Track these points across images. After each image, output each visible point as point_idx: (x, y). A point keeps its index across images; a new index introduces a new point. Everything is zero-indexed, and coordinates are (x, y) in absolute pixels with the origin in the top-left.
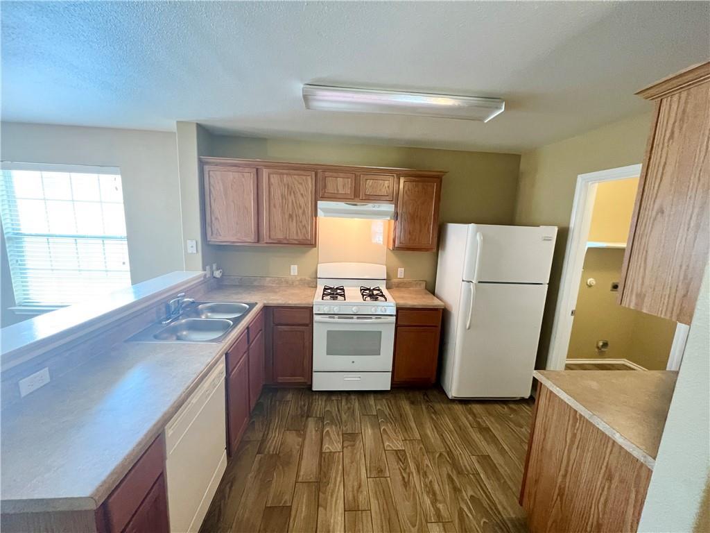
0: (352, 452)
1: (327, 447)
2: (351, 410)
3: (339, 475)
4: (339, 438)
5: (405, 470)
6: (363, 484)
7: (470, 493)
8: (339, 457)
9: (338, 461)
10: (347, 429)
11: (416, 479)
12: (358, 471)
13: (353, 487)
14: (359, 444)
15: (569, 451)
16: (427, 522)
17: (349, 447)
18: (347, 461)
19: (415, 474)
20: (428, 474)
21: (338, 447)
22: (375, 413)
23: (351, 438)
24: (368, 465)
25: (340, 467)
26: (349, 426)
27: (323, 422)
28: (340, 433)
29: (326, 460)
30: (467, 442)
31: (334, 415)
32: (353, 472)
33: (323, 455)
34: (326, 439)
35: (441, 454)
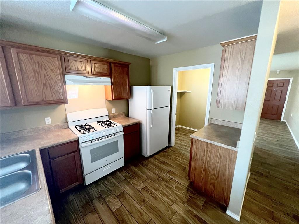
0: (127, 202)
1: (114, 208)
2: (113, 183)
3: (129, 216)
4: (117, 200)
5: (151, 193)
6: (141, 211)
7: (174, 186)
8: (123, 208)
9: (124, 211)
10: (117, 193)
11: (157, 194)
12: (135, 207)
13: (139, 216)
14: (127, 196)
15: (206, 156)
16: (171, 206)
17: (124, 201)
18: (128, 207)
19: (156, 193)
20: (159, 189)
21: (119, 204)
22: (124, 179)
23: (121, 196)
24: (137, 202)
25: (127, 212)
26: (117, 192)
27: (102, 198)
28: (115, 197)
29: (118, 214)
30: (162, 170)
31: (106, 191)
32: (134, 210)
33: (115, 213)
34: (110, 205)
35: (158, 179)
